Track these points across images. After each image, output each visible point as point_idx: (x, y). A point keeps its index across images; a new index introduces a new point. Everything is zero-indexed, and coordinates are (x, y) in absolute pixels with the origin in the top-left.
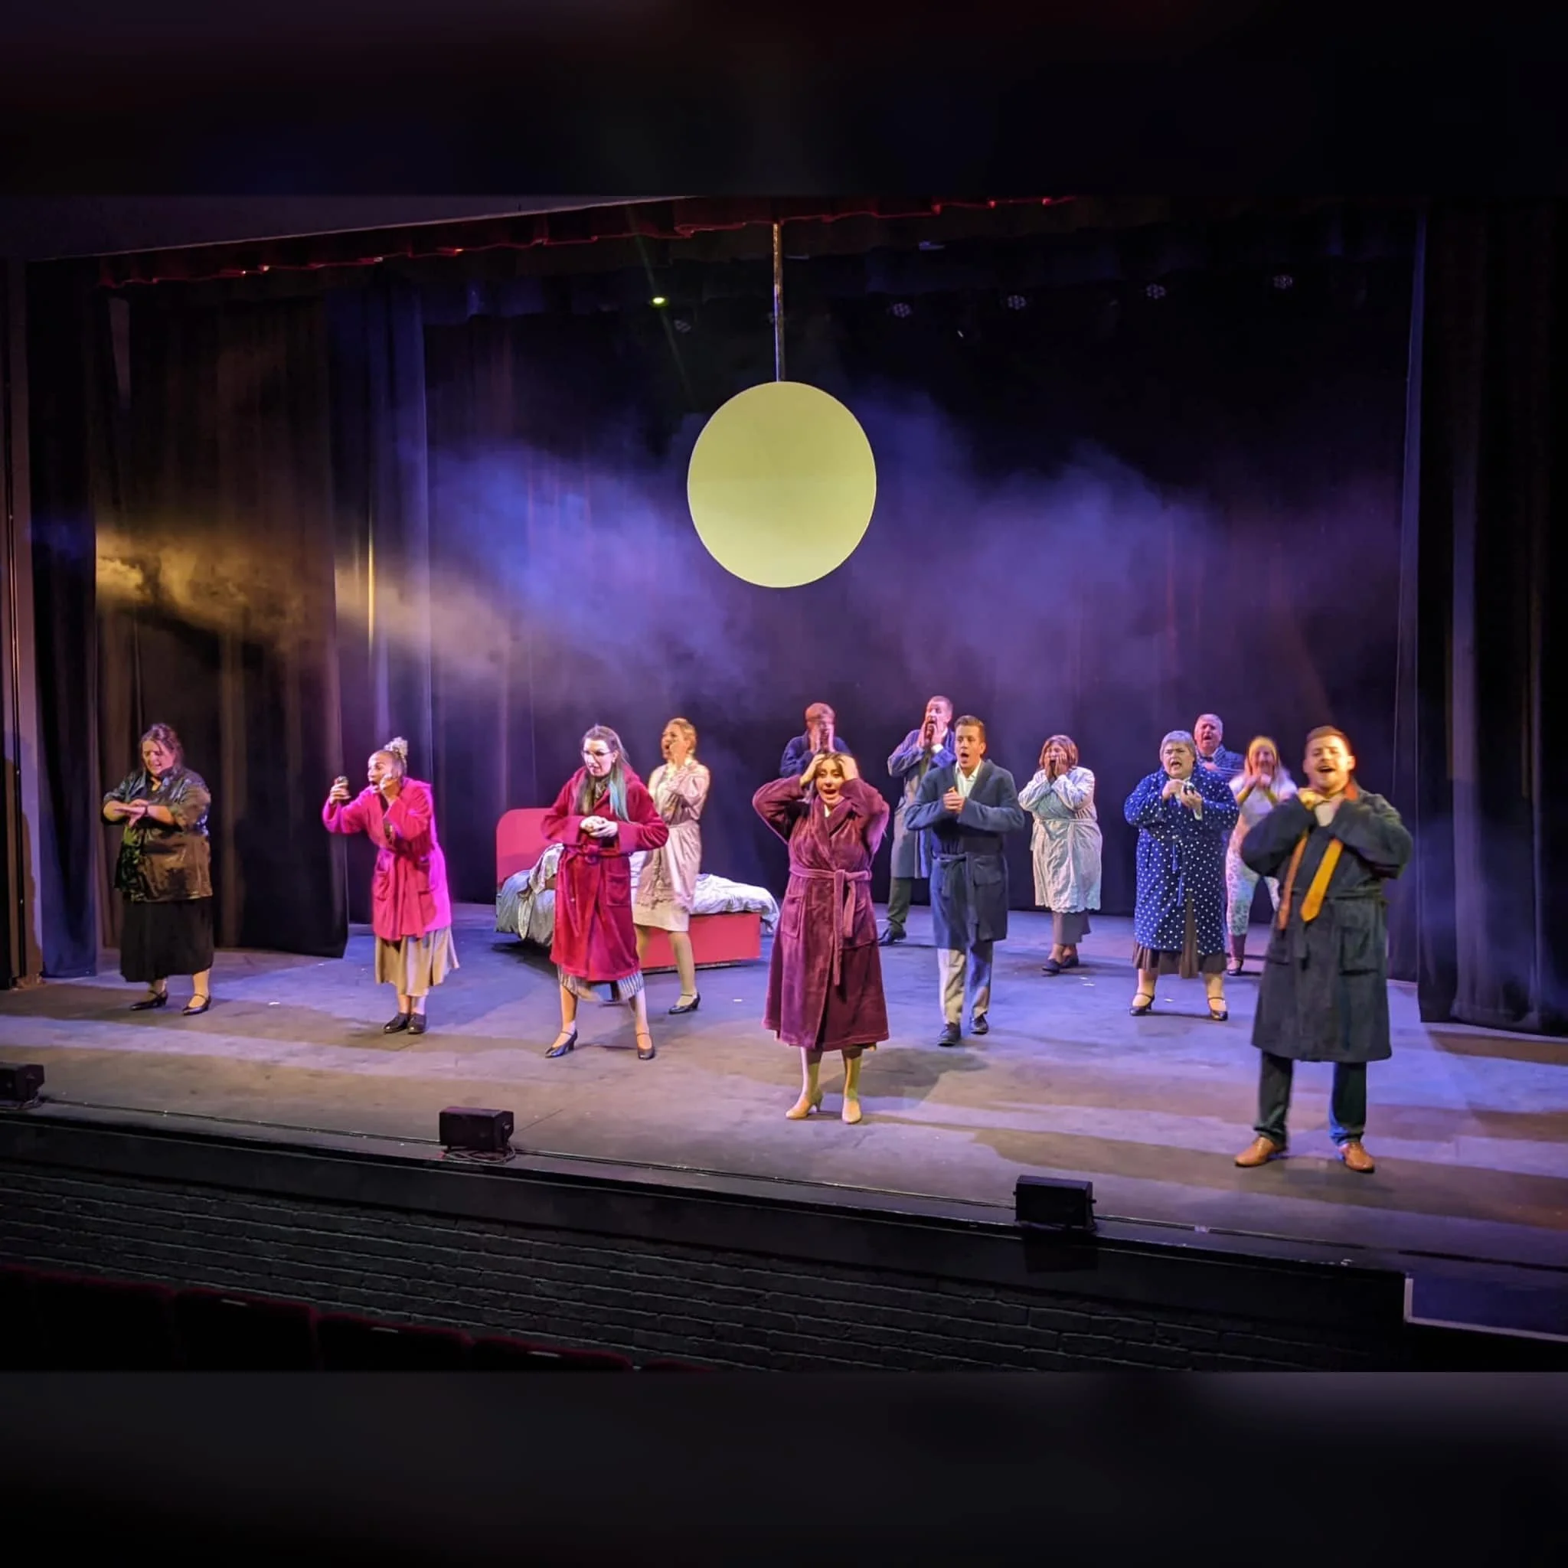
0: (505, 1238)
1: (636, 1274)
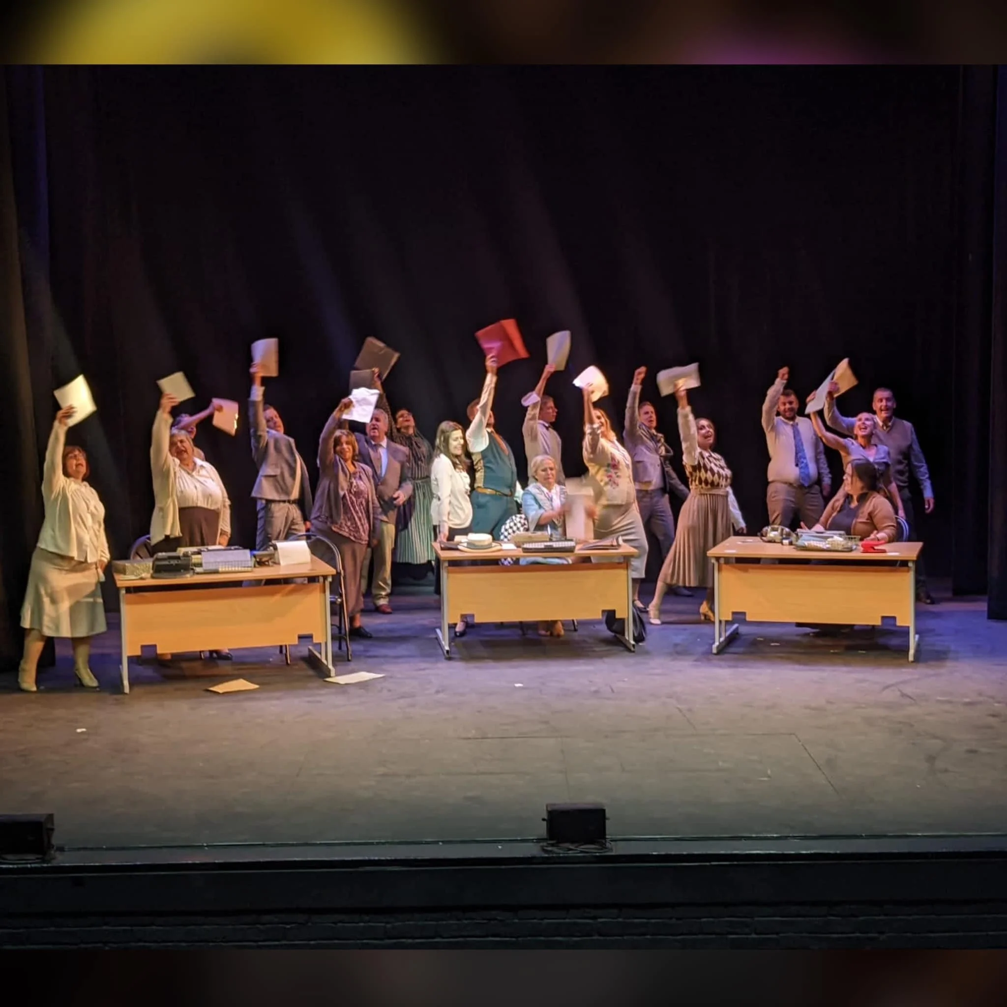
0: (620, 920)
1: (754, 936)
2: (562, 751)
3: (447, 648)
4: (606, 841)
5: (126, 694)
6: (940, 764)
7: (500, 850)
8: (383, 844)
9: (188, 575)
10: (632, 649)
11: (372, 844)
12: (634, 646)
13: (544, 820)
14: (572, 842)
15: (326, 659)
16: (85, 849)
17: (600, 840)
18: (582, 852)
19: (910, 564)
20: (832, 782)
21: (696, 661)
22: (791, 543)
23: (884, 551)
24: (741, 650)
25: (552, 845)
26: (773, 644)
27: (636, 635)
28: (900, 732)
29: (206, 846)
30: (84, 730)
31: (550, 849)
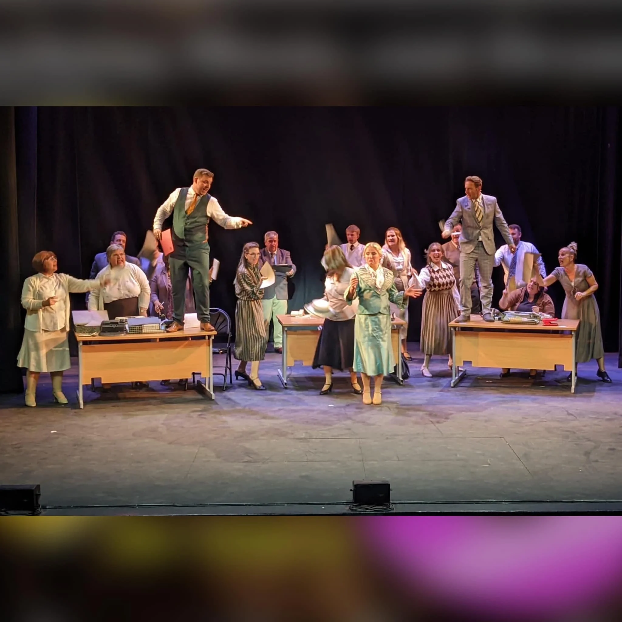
2: (360, 448)
3: (285, 382)
4: (389, 504)
5: (81, 409)
6: (592, 457)
7: (324, 509)
8: (250, 505)
9: (123, 335)
10: (401, 383)
11: (242, 505)
12: (402, 381)
13: (351, 490)
14: (369, 504)
15: (209, 388)
16: (60, 507)
17: (386, 503)
18: (375, 511)
19: (573, 333)
20: (528, 468)
21: (441, 391)
22: (500, 319)
23: (556, 325)
24: (468, 384)
25: (356, 506)
26: (487, 381)
27: (403, 374)
28: (567, 437)
29: (137, 506)
30: (56, 431)
31: (355, 508)
